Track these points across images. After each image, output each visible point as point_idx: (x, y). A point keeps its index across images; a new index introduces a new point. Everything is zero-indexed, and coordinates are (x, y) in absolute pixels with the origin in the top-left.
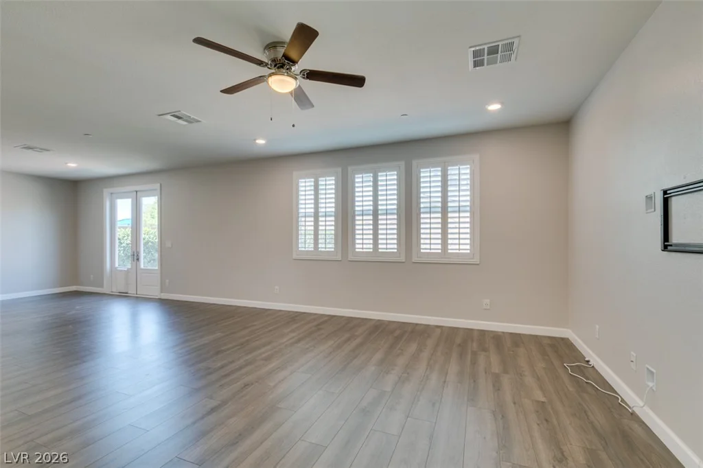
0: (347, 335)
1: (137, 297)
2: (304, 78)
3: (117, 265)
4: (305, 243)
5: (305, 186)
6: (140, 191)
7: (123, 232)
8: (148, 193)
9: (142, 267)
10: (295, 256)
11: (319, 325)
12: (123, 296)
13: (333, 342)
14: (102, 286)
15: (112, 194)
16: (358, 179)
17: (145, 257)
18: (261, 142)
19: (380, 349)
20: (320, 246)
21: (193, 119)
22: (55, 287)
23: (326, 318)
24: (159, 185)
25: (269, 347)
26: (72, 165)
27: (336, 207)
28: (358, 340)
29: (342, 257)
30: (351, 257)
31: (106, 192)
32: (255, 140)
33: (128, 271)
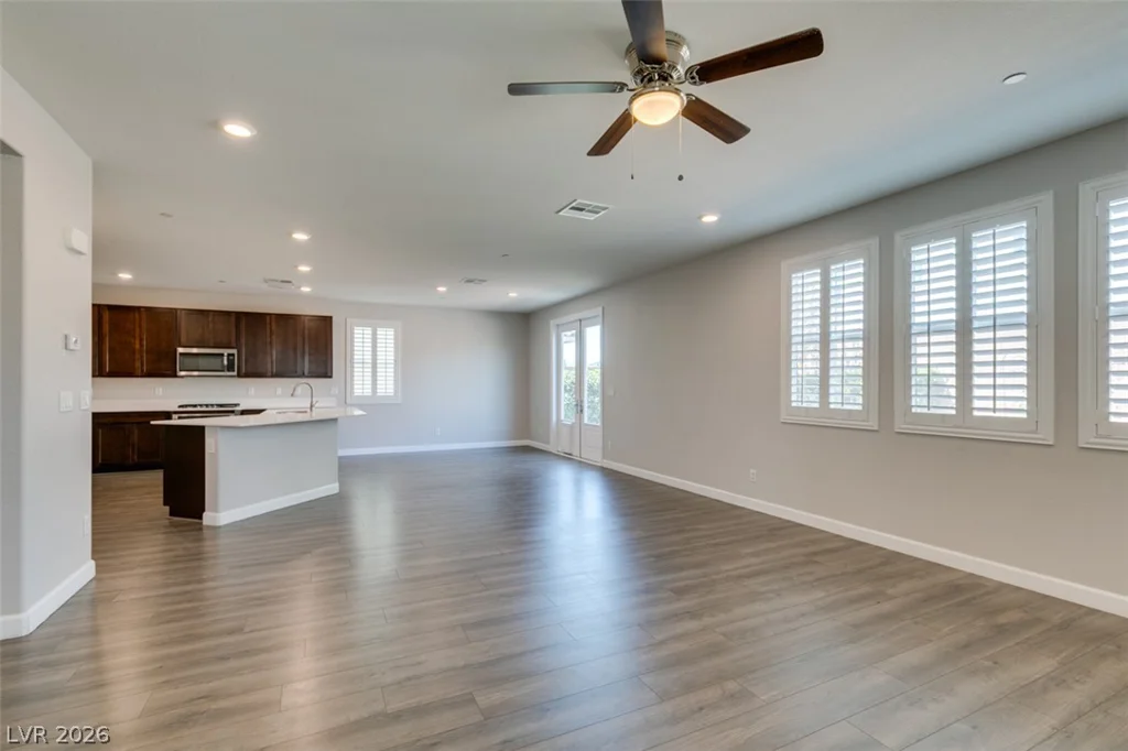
0: (865, 589)
1: (580, 462)
2: (695, 83)
3: (562, 417)
4: (802, 395)
5: (804, 285)
6: (585, 319)
7: (568, 376)
8: (591, 321)
9: (586, 421)
10: (784, 417)
11: (815, 554)
12: (567, 458)
13: (823, 594)
14: (548, 443)
15: (558, 325)
16: (918, 254)
17: (589, 407)
18: (710, 219)
19: (930, 641)
20: (832, 399)
21: (596, 207)
22: (510, 439)
23: (841, 544)
24: (600, 309)
25: (698, 572)
26: (513, 295)
27: (866, 321)
28: (886, 607)
29: (879, 425)
30: (900, 426)
31: (553, 323)
32: (700, 217)
33: (572, 427)
